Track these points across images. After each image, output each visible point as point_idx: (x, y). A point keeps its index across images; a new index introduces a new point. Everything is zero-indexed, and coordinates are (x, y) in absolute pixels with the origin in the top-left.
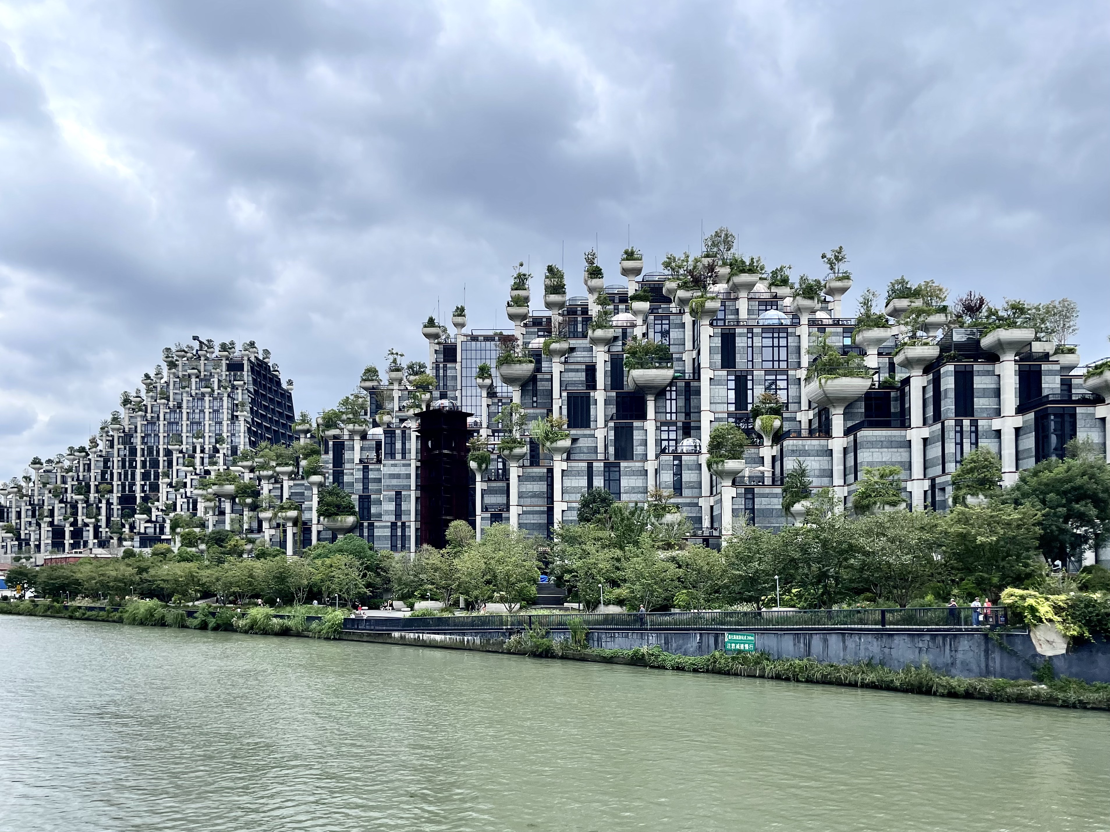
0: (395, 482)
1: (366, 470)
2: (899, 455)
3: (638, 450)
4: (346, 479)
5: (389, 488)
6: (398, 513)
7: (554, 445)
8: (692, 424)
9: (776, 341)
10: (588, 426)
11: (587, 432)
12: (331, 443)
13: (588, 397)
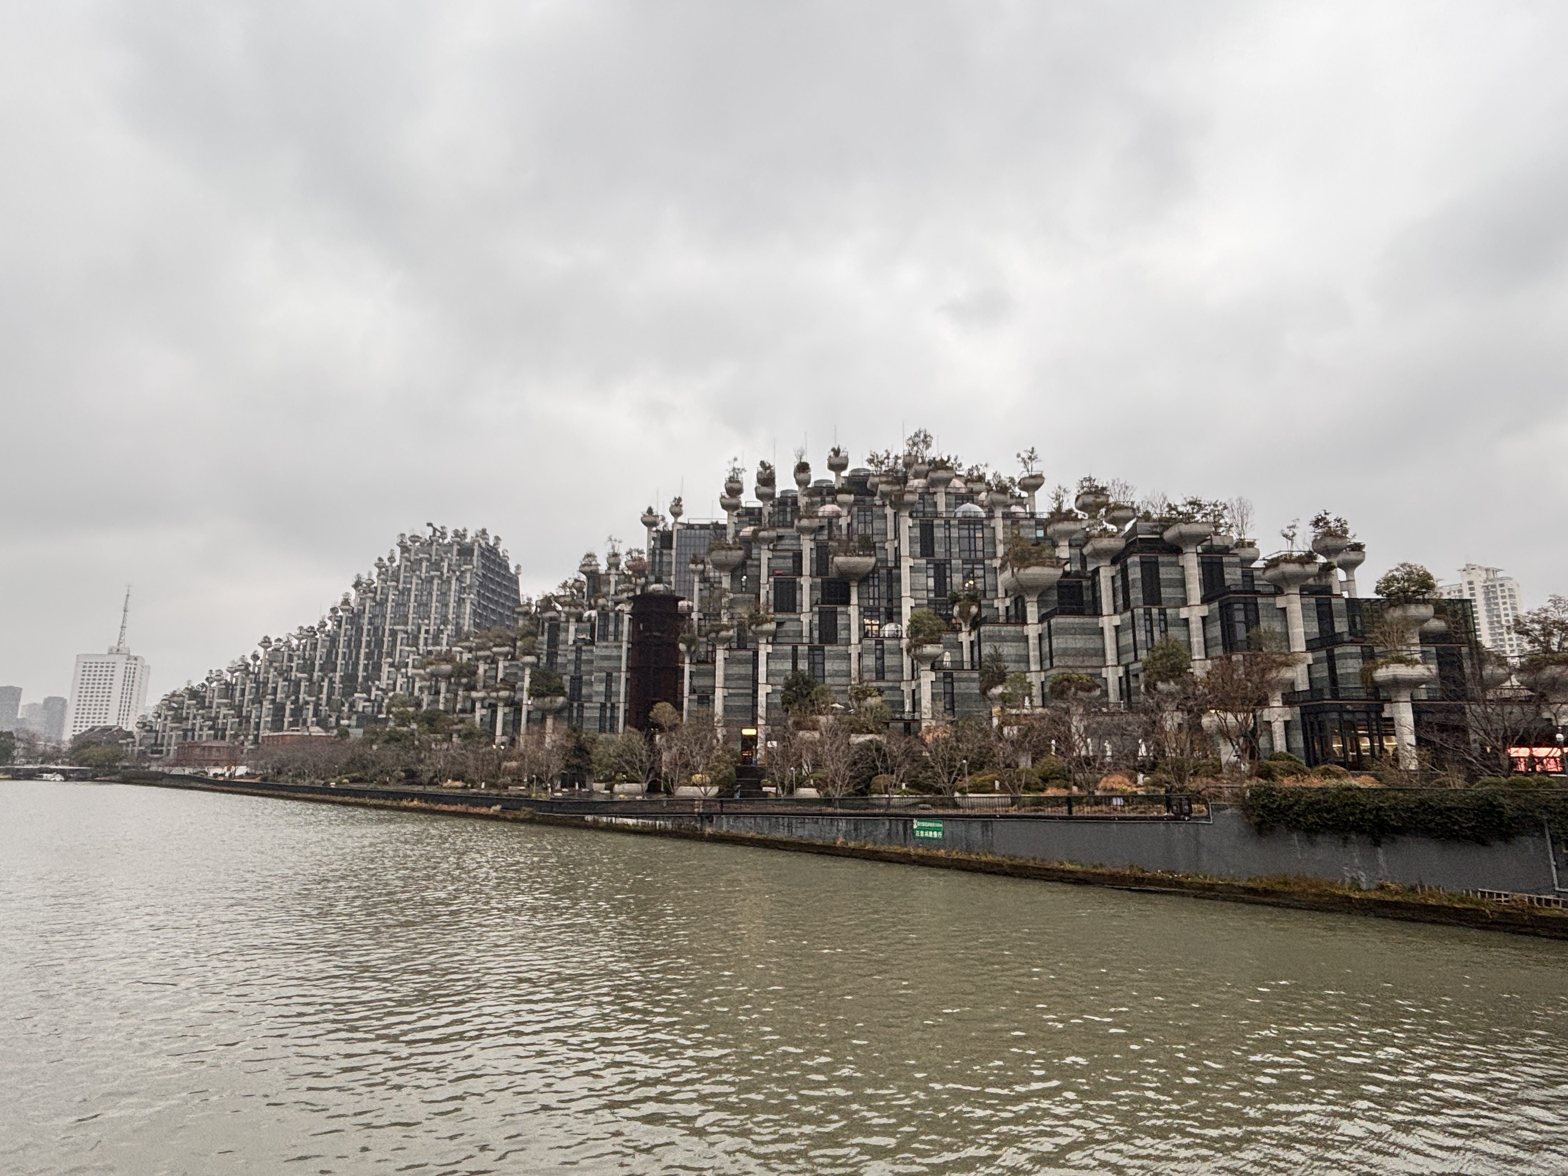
0: (605, 664)
1: (579, 650)
2: (1092, 643)
3: (842, 634)
4: (560, 660)
5: (601, 670)
6: (608, 694)
7: (759, 628)
8: (895, 610)
9: (972, 532)
10: (794, 611)
11: (793, 616)
12: (546, 625)
13: (795, 582)
